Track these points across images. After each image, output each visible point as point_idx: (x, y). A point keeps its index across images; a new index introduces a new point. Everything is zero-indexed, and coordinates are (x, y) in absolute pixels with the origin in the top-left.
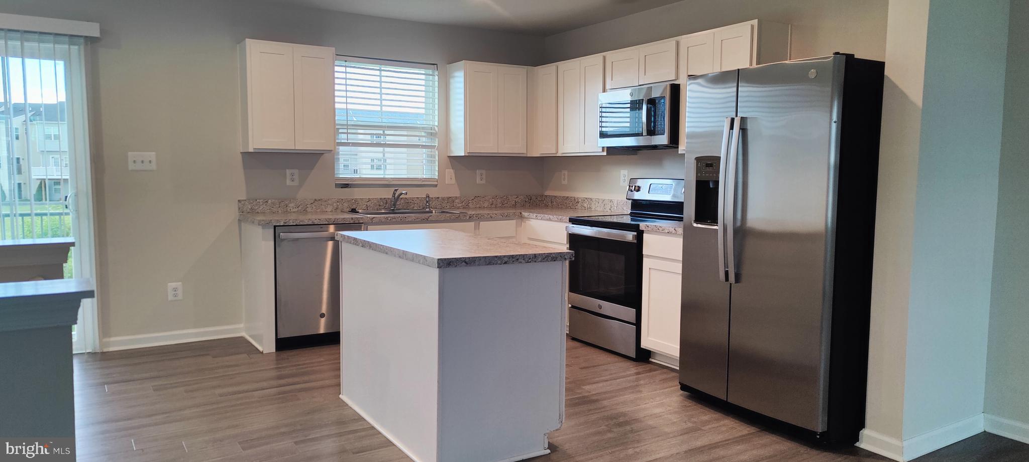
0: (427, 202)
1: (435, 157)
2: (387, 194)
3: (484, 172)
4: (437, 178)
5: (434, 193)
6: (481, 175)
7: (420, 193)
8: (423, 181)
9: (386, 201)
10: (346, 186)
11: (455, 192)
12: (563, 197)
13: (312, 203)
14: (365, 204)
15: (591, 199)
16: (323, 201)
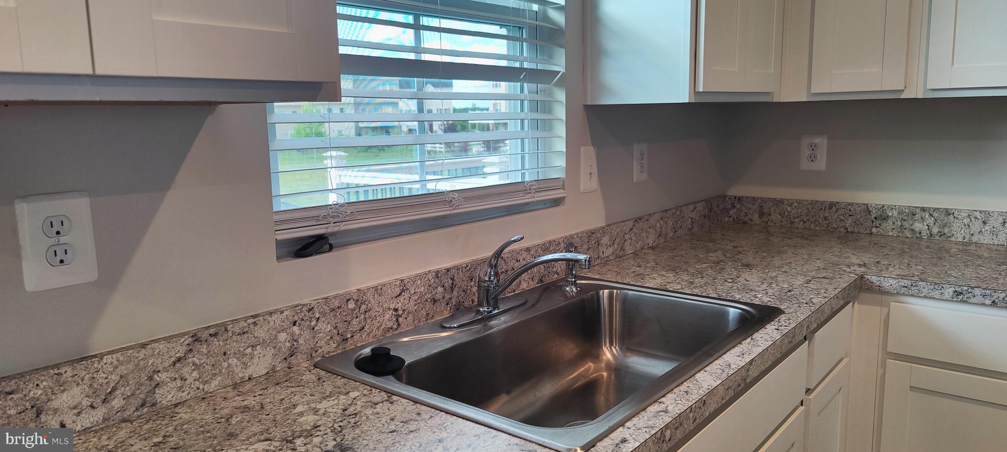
4: (563, 175)
6: (643, 157)
12: (814, 203)
13: (179, 360)
14: (389, 309)
15: (948, 212)
16: (230, 334)
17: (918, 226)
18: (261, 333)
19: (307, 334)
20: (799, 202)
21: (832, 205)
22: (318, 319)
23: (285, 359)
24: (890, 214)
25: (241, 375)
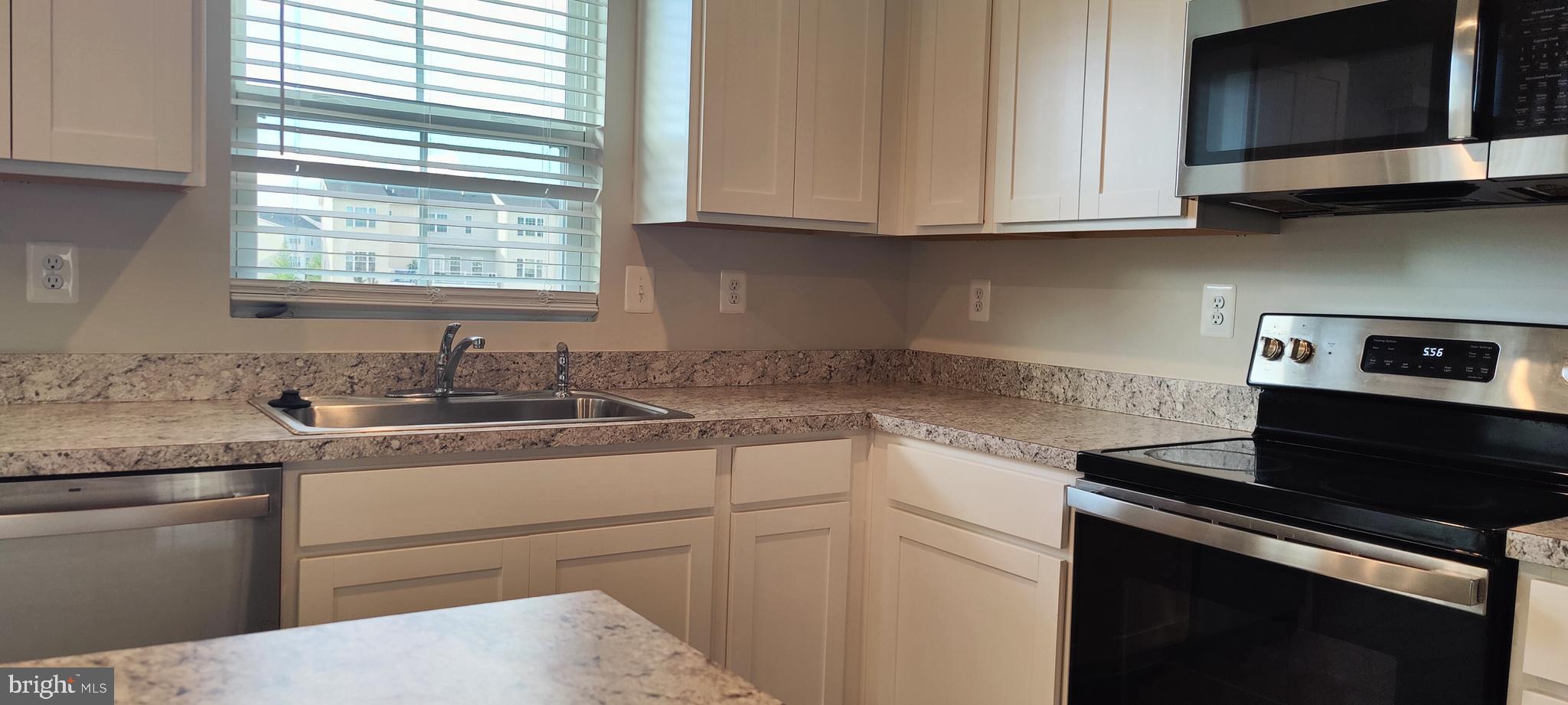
0: (561, 369)
1: (592, 228)
2: (424, 341)
3: (741, 278)
4: (597, 291)
5: (581, 340)
6: (734, 286)
7: (539, 340)
8: (552, 301)
9: (422, 363)
10: (275, 310)
11: (653, 339)
12: (976, 359)
13: (131, 370)
14: (343, 375)
15: (1080, 374)
16: (176, 361)
17: (1057, 389)
18: (205, 366)
19: (251, 377)
20: (964, 358)
21: (990, 362)
22: (263, 368)
23: (227, 392)
24: (1035, 375)
25: (184, 395)
